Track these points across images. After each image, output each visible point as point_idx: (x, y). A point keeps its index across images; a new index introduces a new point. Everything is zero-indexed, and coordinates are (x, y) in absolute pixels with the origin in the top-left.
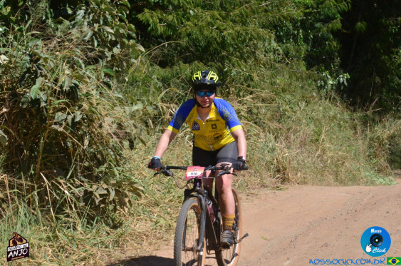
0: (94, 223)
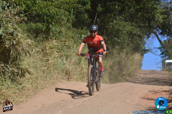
0: (13, 82)
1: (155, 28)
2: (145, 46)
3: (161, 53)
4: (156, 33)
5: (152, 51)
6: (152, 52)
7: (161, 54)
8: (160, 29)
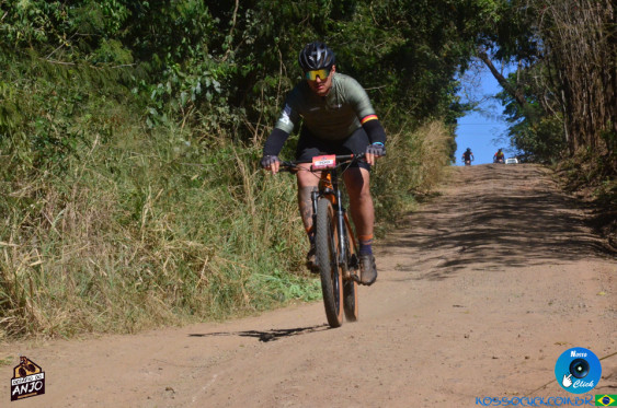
1: (481, 42)
2: (459, 94)
3: (504, 108)
4: (486, 55)
5: (479, 106)
6: (479, 110)
7: (505, 112)
8: (494, 40)
